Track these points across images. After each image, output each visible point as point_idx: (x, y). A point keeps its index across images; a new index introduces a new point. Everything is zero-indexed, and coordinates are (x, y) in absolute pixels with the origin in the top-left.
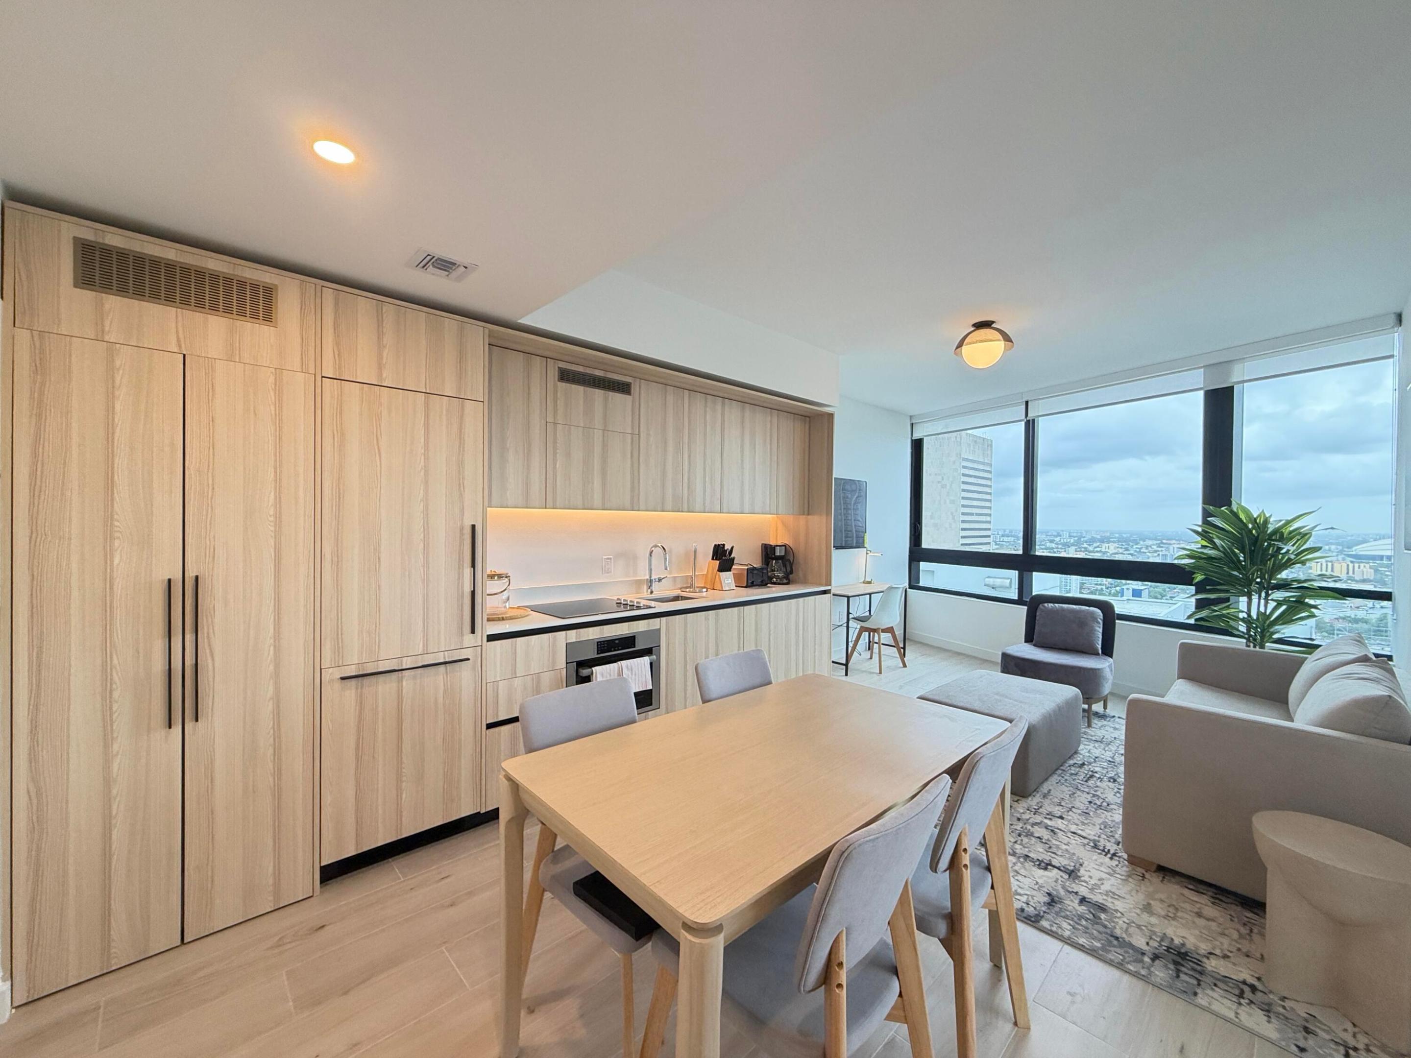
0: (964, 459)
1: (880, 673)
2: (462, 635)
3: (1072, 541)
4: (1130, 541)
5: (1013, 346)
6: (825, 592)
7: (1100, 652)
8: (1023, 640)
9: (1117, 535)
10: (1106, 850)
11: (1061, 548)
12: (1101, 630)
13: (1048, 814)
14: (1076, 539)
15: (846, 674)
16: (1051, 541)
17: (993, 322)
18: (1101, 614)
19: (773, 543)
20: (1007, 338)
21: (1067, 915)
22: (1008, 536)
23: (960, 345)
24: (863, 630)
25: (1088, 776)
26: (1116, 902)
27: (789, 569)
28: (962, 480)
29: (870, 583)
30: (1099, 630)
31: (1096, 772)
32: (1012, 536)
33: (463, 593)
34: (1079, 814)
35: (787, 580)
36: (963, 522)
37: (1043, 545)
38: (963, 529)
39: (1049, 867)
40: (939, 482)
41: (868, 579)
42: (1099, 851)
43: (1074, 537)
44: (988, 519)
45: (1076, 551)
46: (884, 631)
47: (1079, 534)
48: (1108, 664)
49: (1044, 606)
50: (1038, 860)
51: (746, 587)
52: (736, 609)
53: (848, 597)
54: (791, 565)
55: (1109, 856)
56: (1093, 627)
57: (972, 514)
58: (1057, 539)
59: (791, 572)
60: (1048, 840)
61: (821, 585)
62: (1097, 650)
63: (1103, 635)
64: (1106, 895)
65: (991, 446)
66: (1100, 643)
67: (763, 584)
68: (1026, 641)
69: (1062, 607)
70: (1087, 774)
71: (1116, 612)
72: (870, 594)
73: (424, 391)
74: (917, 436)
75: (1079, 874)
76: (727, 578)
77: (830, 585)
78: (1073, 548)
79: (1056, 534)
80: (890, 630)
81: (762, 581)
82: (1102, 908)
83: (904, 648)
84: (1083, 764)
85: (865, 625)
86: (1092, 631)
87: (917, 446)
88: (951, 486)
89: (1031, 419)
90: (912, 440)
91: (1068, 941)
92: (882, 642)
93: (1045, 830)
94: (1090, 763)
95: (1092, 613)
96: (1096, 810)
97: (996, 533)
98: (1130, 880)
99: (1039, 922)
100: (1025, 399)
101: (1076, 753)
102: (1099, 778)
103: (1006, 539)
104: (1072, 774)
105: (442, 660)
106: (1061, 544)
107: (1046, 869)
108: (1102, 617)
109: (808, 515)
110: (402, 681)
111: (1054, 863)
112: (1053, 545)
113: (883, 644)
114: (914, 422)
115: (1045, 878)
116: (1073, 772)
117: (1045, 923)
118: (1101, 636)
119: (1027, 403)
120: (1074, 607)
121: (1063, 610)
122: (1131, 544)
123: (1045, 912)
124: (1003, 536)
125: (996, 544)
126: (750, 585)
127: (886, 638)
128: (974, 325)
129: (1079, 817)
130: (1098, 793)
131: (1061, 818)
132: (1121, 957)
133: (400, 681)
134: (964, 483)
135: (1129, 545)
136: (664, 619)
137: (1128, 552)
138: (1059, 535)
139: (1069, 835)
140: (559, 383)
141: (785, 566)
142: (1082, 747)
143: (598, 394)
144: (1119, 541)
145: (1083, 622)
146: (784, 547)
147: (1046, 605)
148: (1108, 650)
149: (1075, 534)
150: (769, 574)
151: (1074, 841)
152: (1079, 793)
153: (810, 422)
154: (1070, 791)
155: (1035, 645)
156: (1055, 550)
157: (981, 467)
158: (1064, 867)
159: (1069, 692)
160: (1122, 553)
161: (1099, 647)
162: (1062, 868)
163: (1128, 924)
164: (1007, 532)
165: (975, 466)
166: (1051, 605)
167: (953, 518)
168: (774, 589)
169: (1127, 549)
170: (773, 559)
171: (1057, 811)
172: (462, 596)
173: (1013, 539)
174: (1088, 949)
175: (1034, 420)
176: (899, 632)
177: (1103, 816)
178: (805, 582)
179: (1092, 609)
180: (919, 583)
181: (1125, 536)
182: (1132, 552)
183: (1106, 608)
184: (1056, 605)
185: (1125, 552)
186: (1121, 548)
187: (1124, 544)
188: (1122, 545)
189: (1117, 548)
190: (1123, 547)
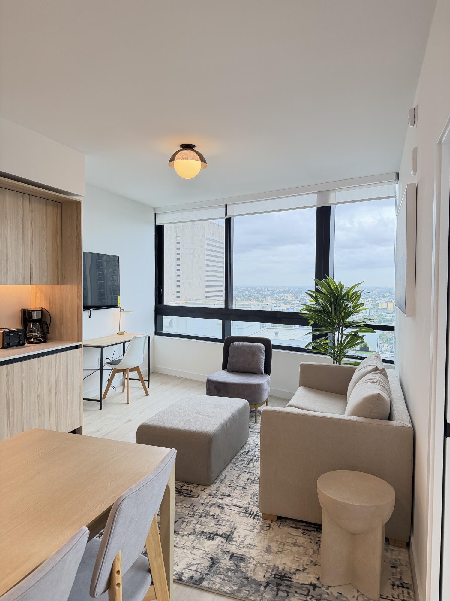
0: (207, 239)
1: (128, 403)
3: (269, 293)
6: (77, 347)
7: (263, 372)
8: (222, 369)
9: (292, 289)
10: (252, 513)
11: (263, 298)
12: (264, 358)
13: (221, 495)
14: (271, 292)
15: (101, 408)
16: (258, 294)
17: (194, 146)
18: (264, 347)
19: (31, 307)
20: (202, 158)
21: (221, 572)
23: (172, 159)
24: (115, 371)
25: (250, 460)
26: (251, 551)
27: (46, 331)
28: (206, 253)
29: (123, 334)
30: (263, 357)
31: (255, 456)
34: (241, 490)
35: (44, 338)
36: (207, 281)
37: (253, 296)
38: (207, 287)
39: (216, 537)
40: (191, 254)
41: (121, 331)
42: (248, 515)
43: (270, 291)
45: (271, 300)
46: (132, 370)
47: (273, 289)
48: (266, 380)
49: (233, 344)
50: (209, 533)
51: (2, 348)
53: (102, 348)
54: (48, 326)
55: (253, 517)
56: (259, 356)
58: (261, 292)
59: (48, 332)
60: (218, 516)
61: (73, 341)
62: (261, 371)
63: (265, 361)
64: (246, 548)
66: (263, 366)
67: (20, 344)
68: (223, 369)
69: (243, 344)
70: (249, 459)
71: (272, 344)
72: (124, 343)
74: (159, 223)
75: (233, 537)
77: (81, 341)
78: (270, 297)
79: (260, 289)
80: (136, 369)
81: (19, 342)
82: (242, 558)
83: (148, 381)
84: (249, 451)
85: (117, 367)
86: (259, 358)
87: (159, 231)
89: (229, 217)
90: (156, 226)
91: (218, 592)
92: (130, 377)
93: (217, 508)
94: (253, 450)
95: (259, 347)
96: (251, 484)
98: (262, 531)
99: (202, 583)
100: (225, 204)
101: (245, 444)
102: (256, 460)
104: (241, 461)
106: (263, 295)
107: (213, 539)
108: (264, 350)
109: (62, 284)
111: (219, 533)
112: (259, 296)
113: (131, 380)
114: (156, 212)
115: (211, 547)
116: (242, 459)
117: (205, 584)
118: (264, 362)
119: (226, 206)
120: (250, 343)
121: (243, 346)
123: (207, 574)
127: (134, 375)
128: (181, 146)
129: (240, 493)
130: (254, 472)
131: (229, 496)
132: (248, 592)
134: (207, 255)
137: (297, 299)
138: (262, 290)
139: (232, 507)
141: (42, 327)
142: (249, 439)
145: (254, 353)
146: (41, 312)
147: (234, 343)
148: (267, 371)
149: (271, 289)
150: (28, 335)
151: (234, 512)
152: (243, 474)
153: (61, 208)
154: (238, 474)
155: (228, 371)
156: (260, 299)
158: (225, 534)
159: (241, 404)
160: (294, 300)
161: (263, 369)
162: (223, 535)
163: (256, 565)
165: (214, 243)
166: (237, 343)
167: (201, 279)
168: (32, 347)
170: (31, 322)
171: (227, 491)
174: (228, 594)
175: (230, 218)
176: (144, 370)
177: (254, 487)
178: (60, 339)
179: (260, 344)
180: (162, 330)
181: (296, 289)
182: (300, 299)
184: (240, 343)
185: (296, 299)
186: (294, 297)
187: (295, 294)
188: (295, 295)
189: (292, 297)
190: (295, 296)
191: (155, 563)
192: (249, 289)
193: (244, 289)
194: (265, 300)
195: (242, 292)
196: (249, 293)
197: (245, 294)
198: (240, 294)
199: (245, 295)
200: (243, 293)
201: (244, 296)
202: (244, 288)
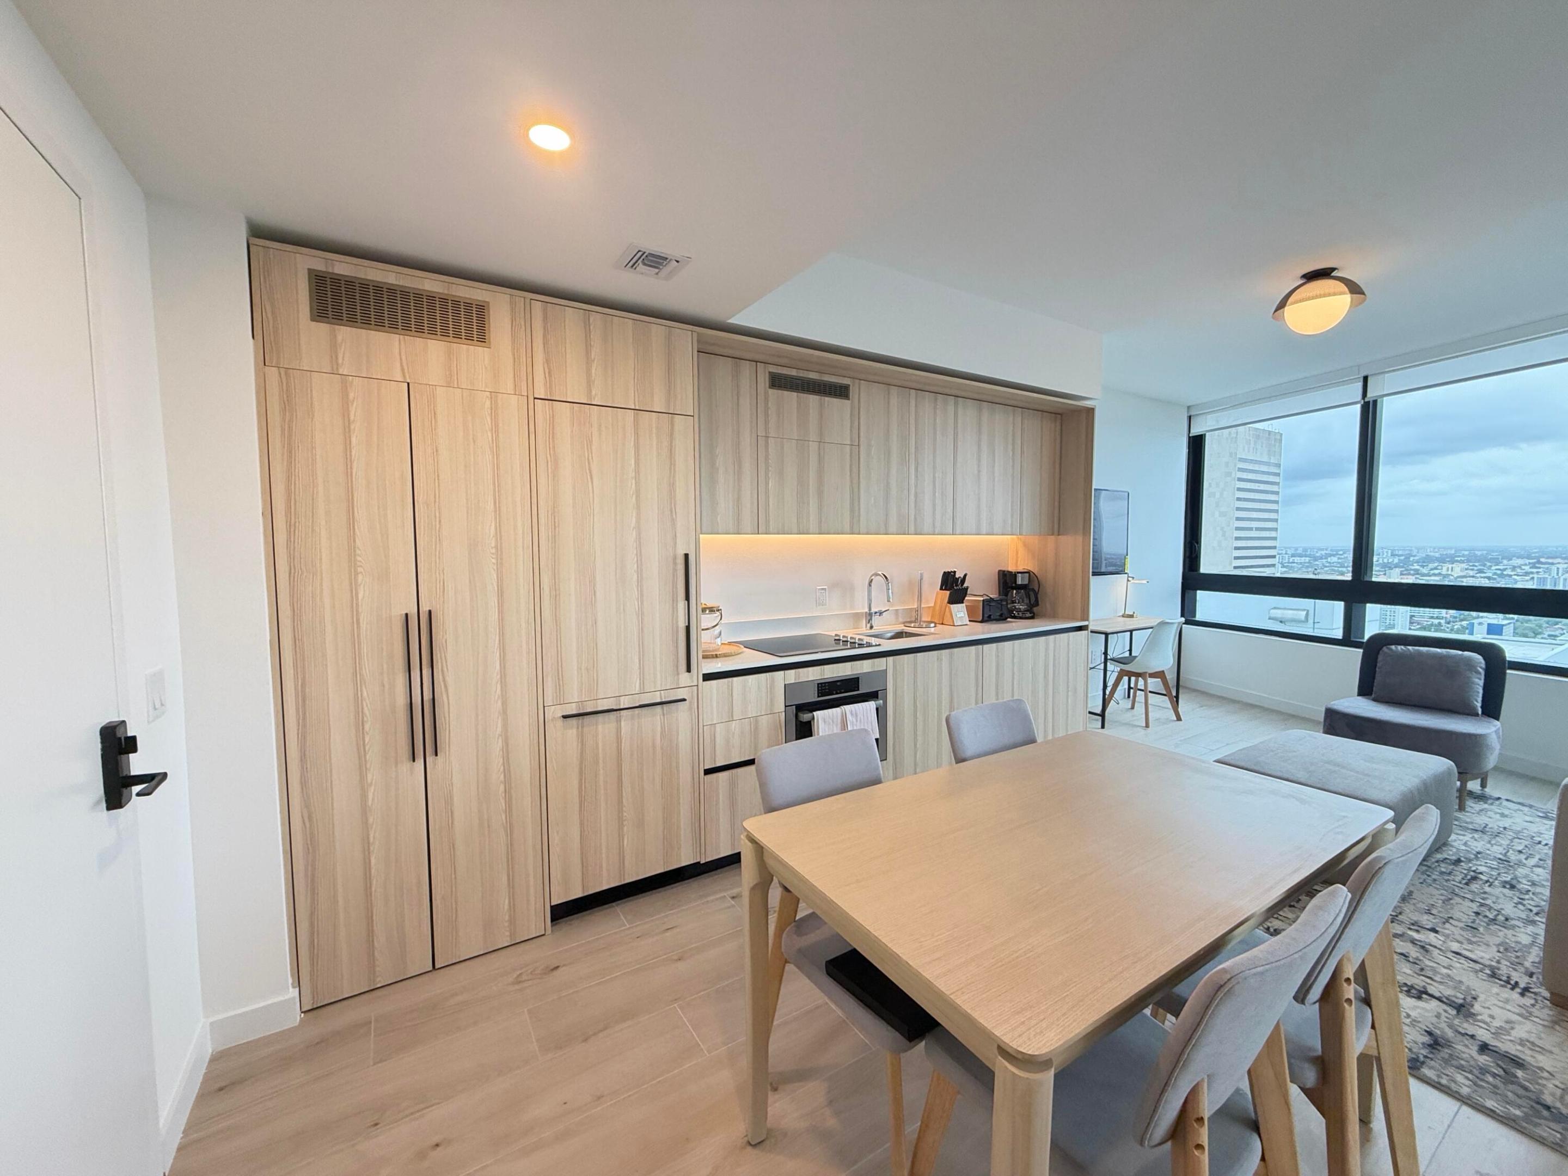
0: (1241, 460)
1: (1147, 726)
2: (678, 674)
3: (1396, 561)
4: (1489, 561)
5: (1364, 300)
6: (1080, 629)
7: (1480, 712)
8: (1356, 694)
9: (1466, 553)
10: (1512, 982)
11: (1379, 571)
12: (1481, 682)
13: (1413, 924)
15: (1103, 727)
17: (1333, 269)
18: (1483, 661)
19: (1011, 568)
20: (1354, 288)
21: (1463, 1066)
22: (1300, 556)
23: (1282, 305)
24: (1122, 674)
25: (1469, 877)
26: (1540, 1057)
27: (1033, 601)
29: (1131, 616)
30: (1479, 683)
31: (1481, 873)
32: (1306, 556)
33: (677, 627)
34: (1462, 928)
35: (1030, 614)
36: (1237, 539)
38: (1237, 548)
39: (1424, 996)
41: (1129, 612)
42: (1502, 983)
44: (1273, 534)
45: (1402, 574)
46: (1153, 675)
47: (1407, 552)
48: (1494, 729)
49: (1391, 650)
50: (1406, 984)
51: (982, 622)
52: (973, 648)
53: (1107, 635)
54: (1036, 594)
55: (1518, 990)
56: (1469, 678)
57: (1251, 529)
59: (1037, 604)
60: (1417, 959)
61: (1074, 619)
62: (1475, 708)
63: (1484, 689)
64: (1520, 1044)
65: (1281, 440)
66: (1480, 699)
67: (1002, 618)
68: (1361, 693)
69: (1418, 650)
70: (1466, 875)
71: (1508, 659)
72: (1131, 631)
73: (633, 407)
74: (1195, 431)
75: (1472, 1010)
76: (959, 612)
77: (1087, 620)
78: (1398, 570)
80: (1160, 675)
81: (1001, 615)
82: (1518, 1063)
83: (1177, 697)
84: (1458, 861)
85: (1127, 668)
86: (1468, 684)
87: (1196, 445)
88: (1221, 494)
89: (1371, 400)
90: (1189, 437)
91: (1469, 1102)
92: (1150, 689)
93: (1410, 945)
94: (1470, 860)
95: (1468, 662)
96: (1488, 925)
97: (1284, 552)
98: (1557, 1027)
99: (1419, 1069)
100: (1365, 373)
101: (1445, 844)
102: (1487, 881)
103: (1297, 559)
104: (1442, 873)
105: (658, 700)
106: (1379, 565)
107: (1419, 998)
108: (1483, 666)
109: (1059, 535)
110: (620, 721)
111: (1430, 992)
113: (1150, 692)
114: (1192, 413)
115: (1419, 1010)
116: (1443, 870)
117: (1426, 1071)
118: (1481, 691)
119: (1366, 379)
120: (1439, 650)
121: (1420, 653)
122: (1489, 564)
123: (1426, 1057)
124: (1293, 556)
125: (1283, 567)
126: (986, 619)
127: (1154, 684)
128: (1304, 276)
129: (1462, 933)
130: (1489, 902)
131: (1434, 930)
132: (1558, 1135)
133: (619, 721)
134: (1239, 489)
135: (1484, 565)
136: (890, 659)
137: (1482, 575)
139: (1450, 955)
140: (771, 391)
141: (1029, 597)
142: (1453, 837)
143: (813, 399)
144: (1468, 561)
145: (1453, 671)
146: (1027, 575)
147: (1393, 647)
148: (1492, 708)
149: (1400, 553)
150: (1009, 606)
151: (1458, 965)
152: (1457, 900)
153: (1062, 420)
154: (1442, 895)
155: (1375, 700)
157: (1264, 468)
158: (1447, 999)
159: (1436, 764)
160: (1473, 577)
161: (1479, 705)
162: (1445, 1000)
163: (1563, 1089)
164: (1300, 551)
165: (1256, 467)
166: (1400, 648)
167: (1224, 535)
168: (1014, 624)
169: (1480, 571)
170: (1013, 588)
171: (1426, 920)
172: (677, 631)
173: (1307, 559)
174: (1502, 1116)
175: (1375, 402)
176: (1171, 677)
177: (1501, 934)
178: (1054, 616)
179: (1466, 653)
180: (1195, 616)
181: (1479, 553)
182: (1490, 575)
183: (1492, 655)
184: (1410, 648)
185: (1478, 575)
186: (1472, 570)
187: (1476, 564)
188: (1473, 566)
189: (1466, 569)
190: (1475, 568)
191: (1381, 993)
192: (1341, 552)
193: (1327, 552)
194: (1385, 574)
195: (1321, 558)
196: (1340, 561)
197: (1330, 563)
198: (1317, 563)
199: (1327, 565)
200: (1324, 561)
201: (1326, 567)
202: (1326, 550)
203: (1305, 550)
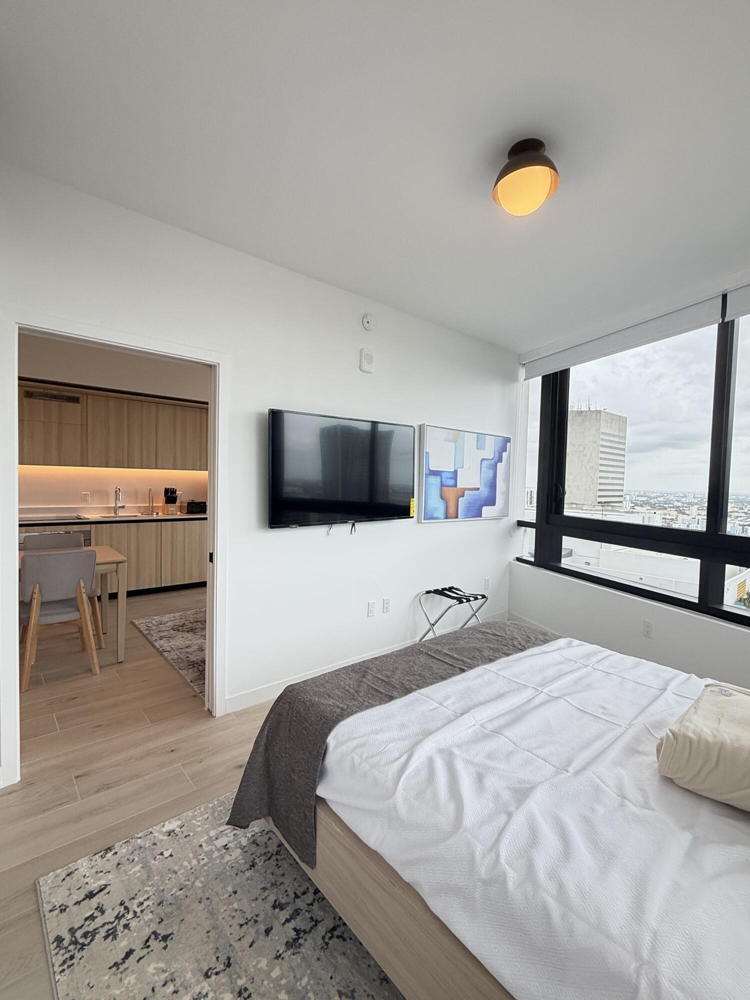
0: (603, 433)
3: (696, 501)
4: (747, 502)
9: (734, 497)
11: (686, 507)
14: (699, 499)
16: (678, 501)
22: (642, 496)
28: (600, 450)
32: (645, 496)
36: (600, 484)
37: (671, 504)
38: (600, 490)
40: (581, 452)
43: (698, 498)
44: (621, 482)
45: (698, 510)
47: (702, 496)
57: (608, 478)
58: (683, 500)
65: (626, 422)
78: (696, 507)
79: (682, 495)
88: (591, 455)
97: (633, 494)
103: (640, 499)
106: (686, 503)
112: (680, 504)
122: (746, 504)
124: (638, 496)
125: (632, 503)
134: (602, 452)
135: (744, 505)
137: (743, 511)
138: (685, 496)
144: (735, 502)
149: (699, 496)
156: (681, 508)
157: (616, 439)
160: (737, 512)
164: (642, 493)
165: (612, 438)
167: (592, 481)
169: (741, 509)
173: (646, 498)
181: (741, 498)
182: (746, 511)
185: (740, 511)
186: (737, 507)
187: (739, 504)
188: (738, 505)
189: (734, 507)
190: (739, 507)
192: (665, 495)
193: (658, 495)
194: (689, 510)
195: (654, 498)
196: (664, 500)
197: (659, 501)
198: (651, 501)
199: (658, 502)
200: (656, 500)
201: (657, 504)
202: (657, 493)
203: (645, 493)
